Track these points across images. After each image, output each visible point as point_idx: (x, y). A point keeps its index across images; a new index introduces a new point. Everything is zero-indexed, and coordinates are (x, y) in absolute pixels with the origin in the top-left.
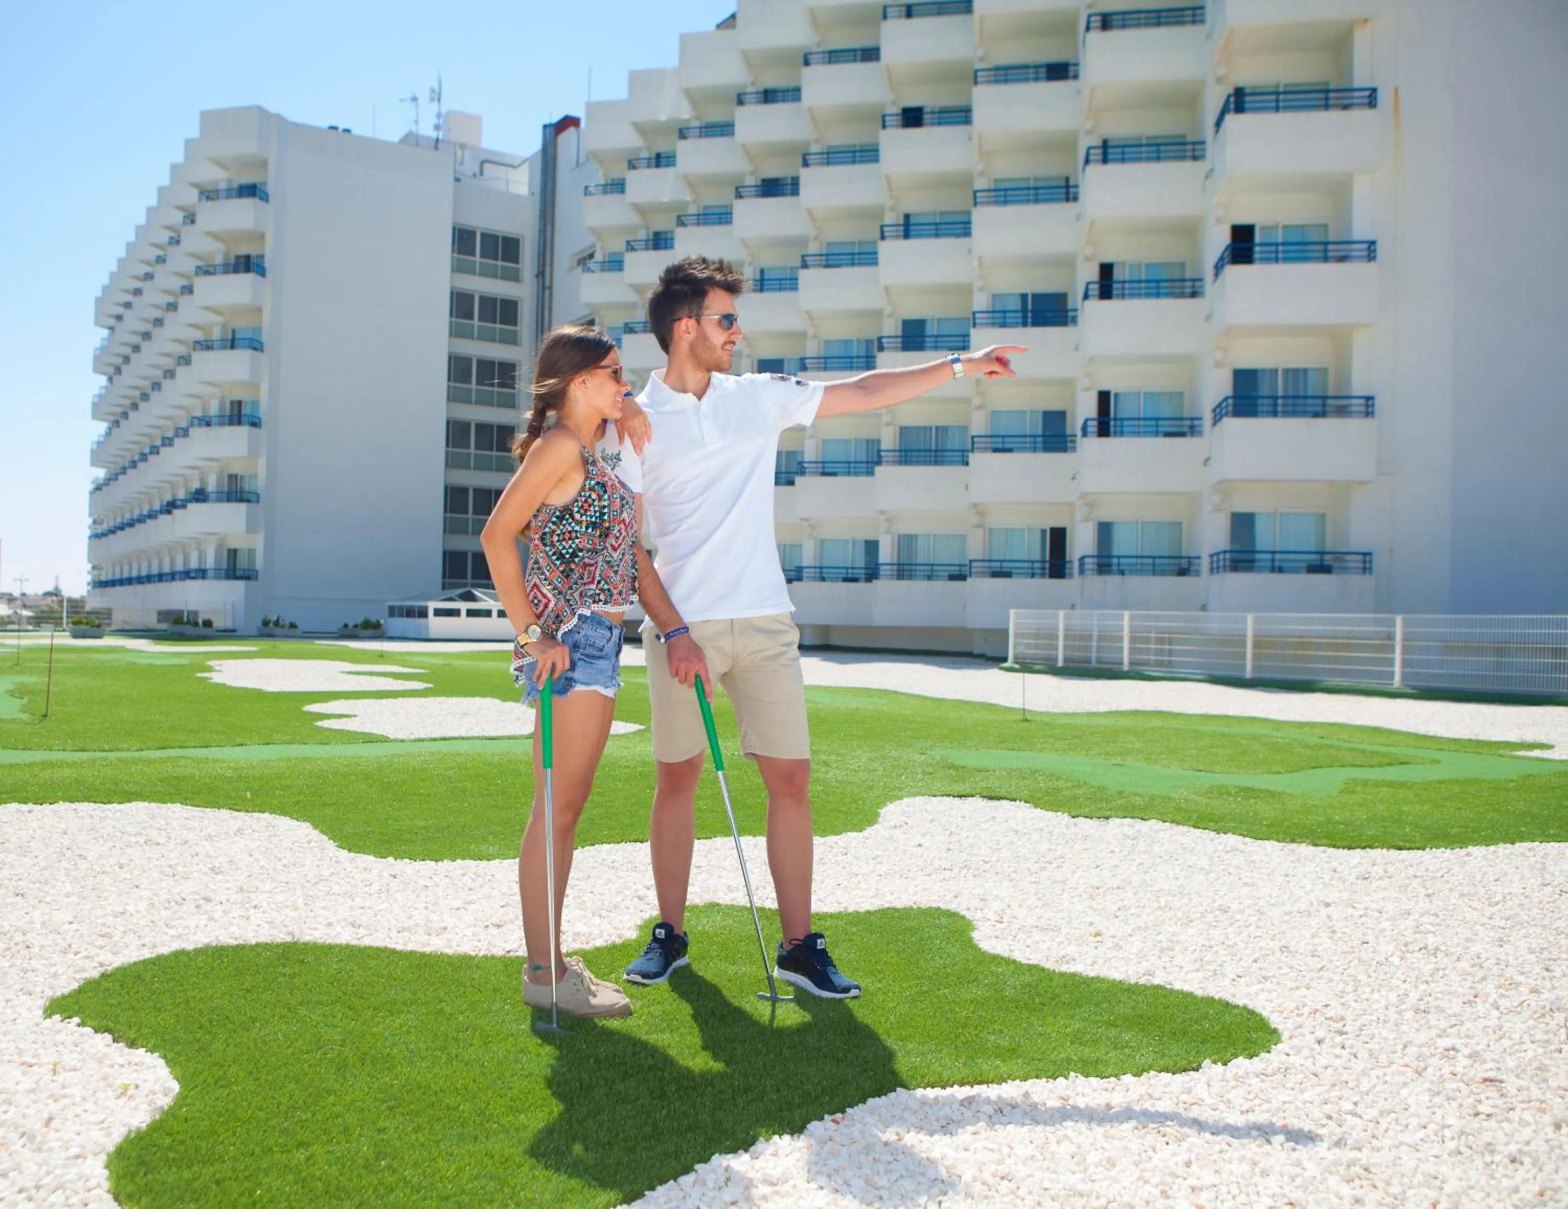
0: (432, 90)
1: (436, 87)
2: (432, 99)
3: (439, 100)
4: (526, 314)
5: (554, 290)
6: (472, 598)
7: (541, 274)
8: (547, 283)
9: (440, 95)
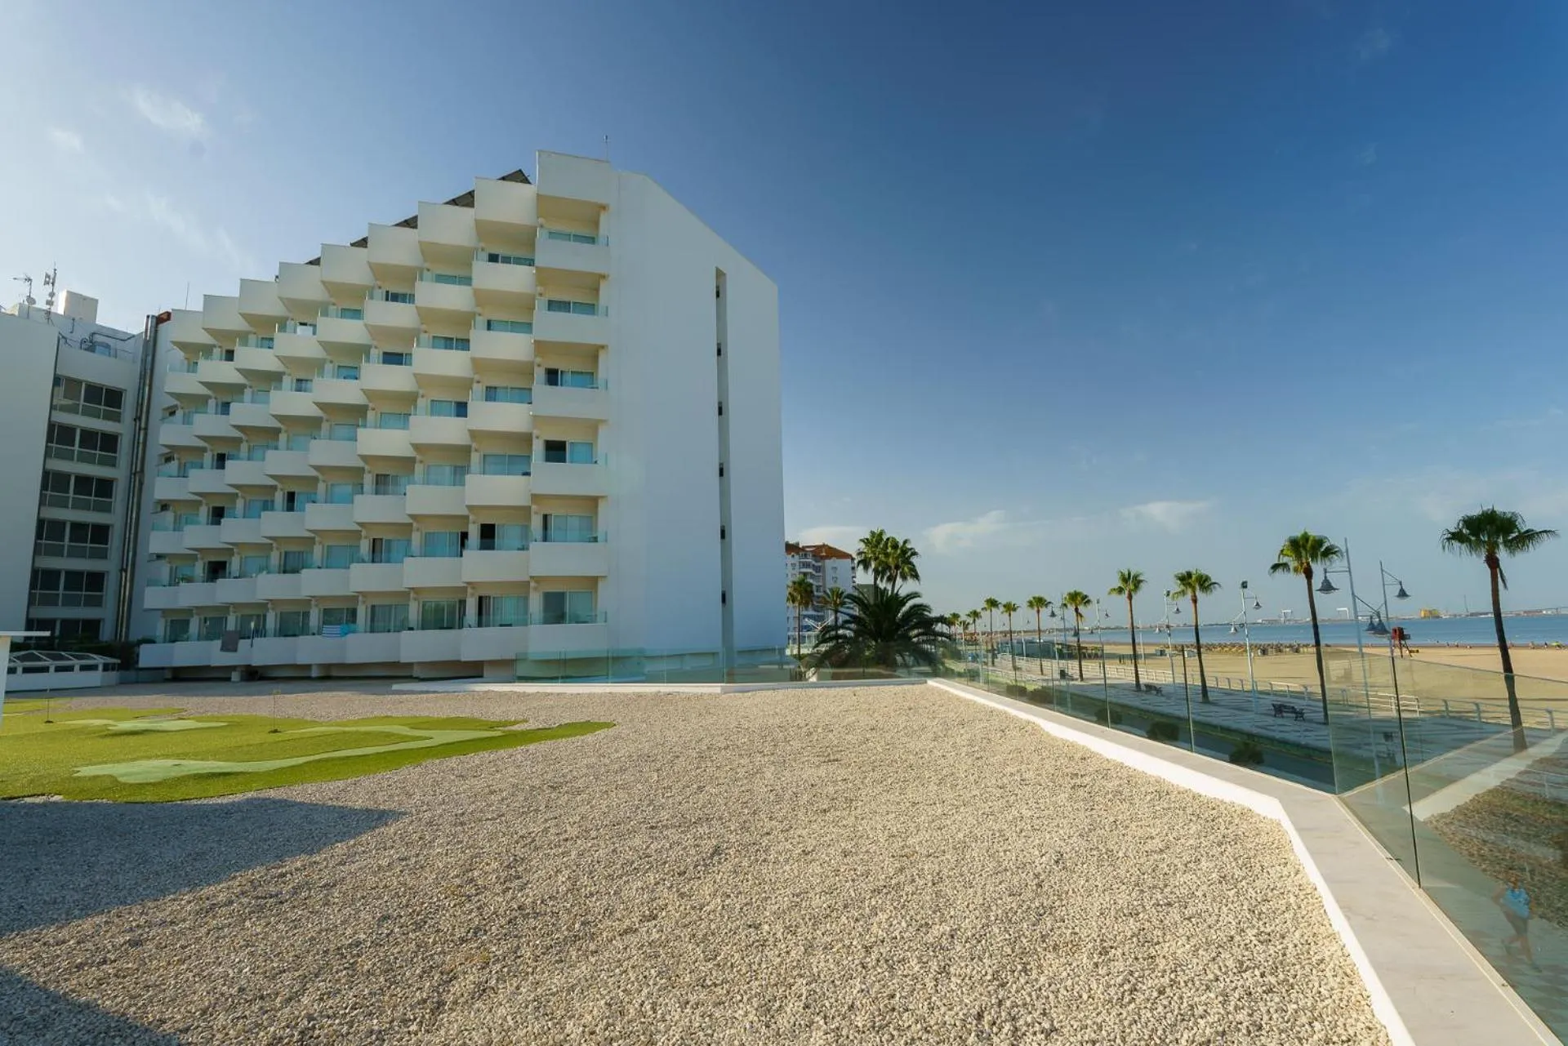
0: (48, 276)
1: (51, 274)
2: (47, 283)
3: (53, 284)
4: (124, 445)
5: (149, 431)
6: (62, 658)
7: (138, 419)
8: (143, 425)
9: (54, 279)
